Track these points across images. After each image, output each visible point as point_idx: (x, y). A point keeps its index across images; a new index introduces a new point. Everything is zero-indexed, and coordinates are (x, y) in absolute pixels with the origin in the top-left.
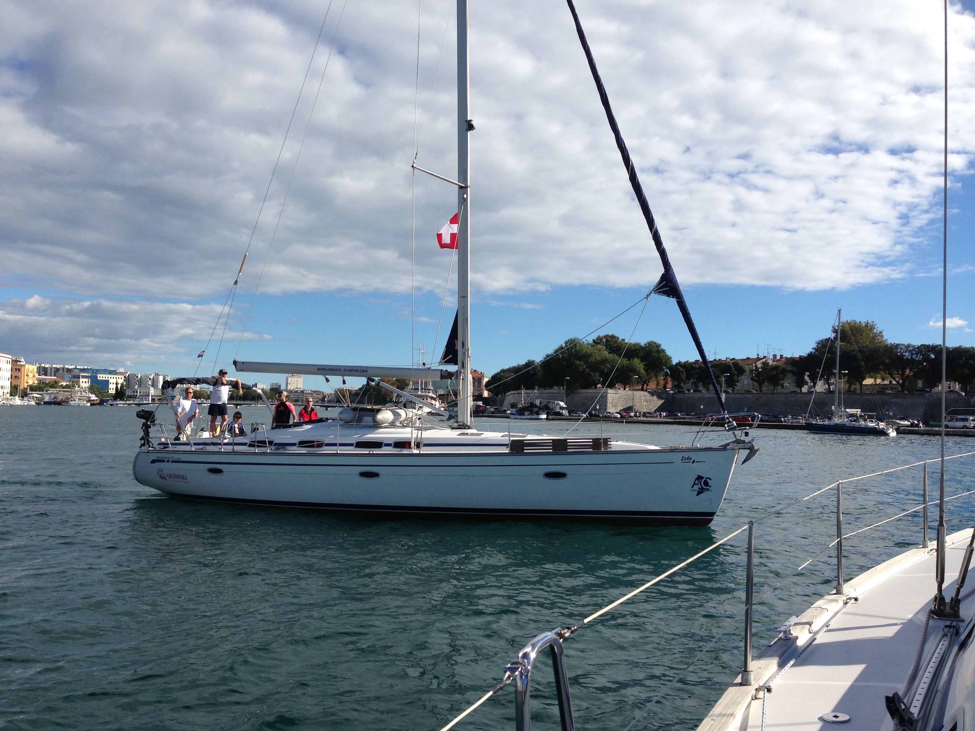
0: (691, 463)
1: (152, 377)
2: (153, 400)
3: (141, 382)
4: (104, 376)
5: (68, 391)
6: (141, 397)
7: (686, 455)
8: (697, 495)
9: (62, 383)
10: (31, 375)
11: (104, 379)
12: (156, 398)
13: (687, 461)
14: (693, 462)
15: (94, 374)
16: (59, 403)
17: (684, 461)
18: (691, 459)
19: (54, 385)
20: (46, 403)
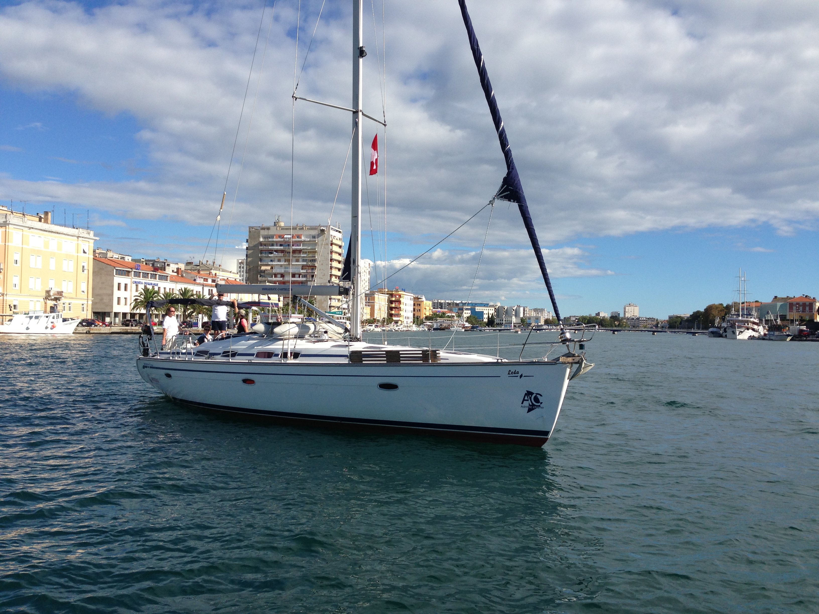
0: (519, 377)
1: (515, 308)
2: (515, 326)
3: (507, 312)
4: (480, 308)
5: (450, 320)
6: (506, 324)
7: (513, 369)
8: (528, 412)
9: (448, 314)
10: (428, 308)
11: (480, 310)
12: (517, 325)
13: (514, 375)
14: (521, 376)
15: (473, 307)
16: (443, 329)
17: (511, 375)
18: (518, 373)
19: (443, 315)
20: (435, 329)
